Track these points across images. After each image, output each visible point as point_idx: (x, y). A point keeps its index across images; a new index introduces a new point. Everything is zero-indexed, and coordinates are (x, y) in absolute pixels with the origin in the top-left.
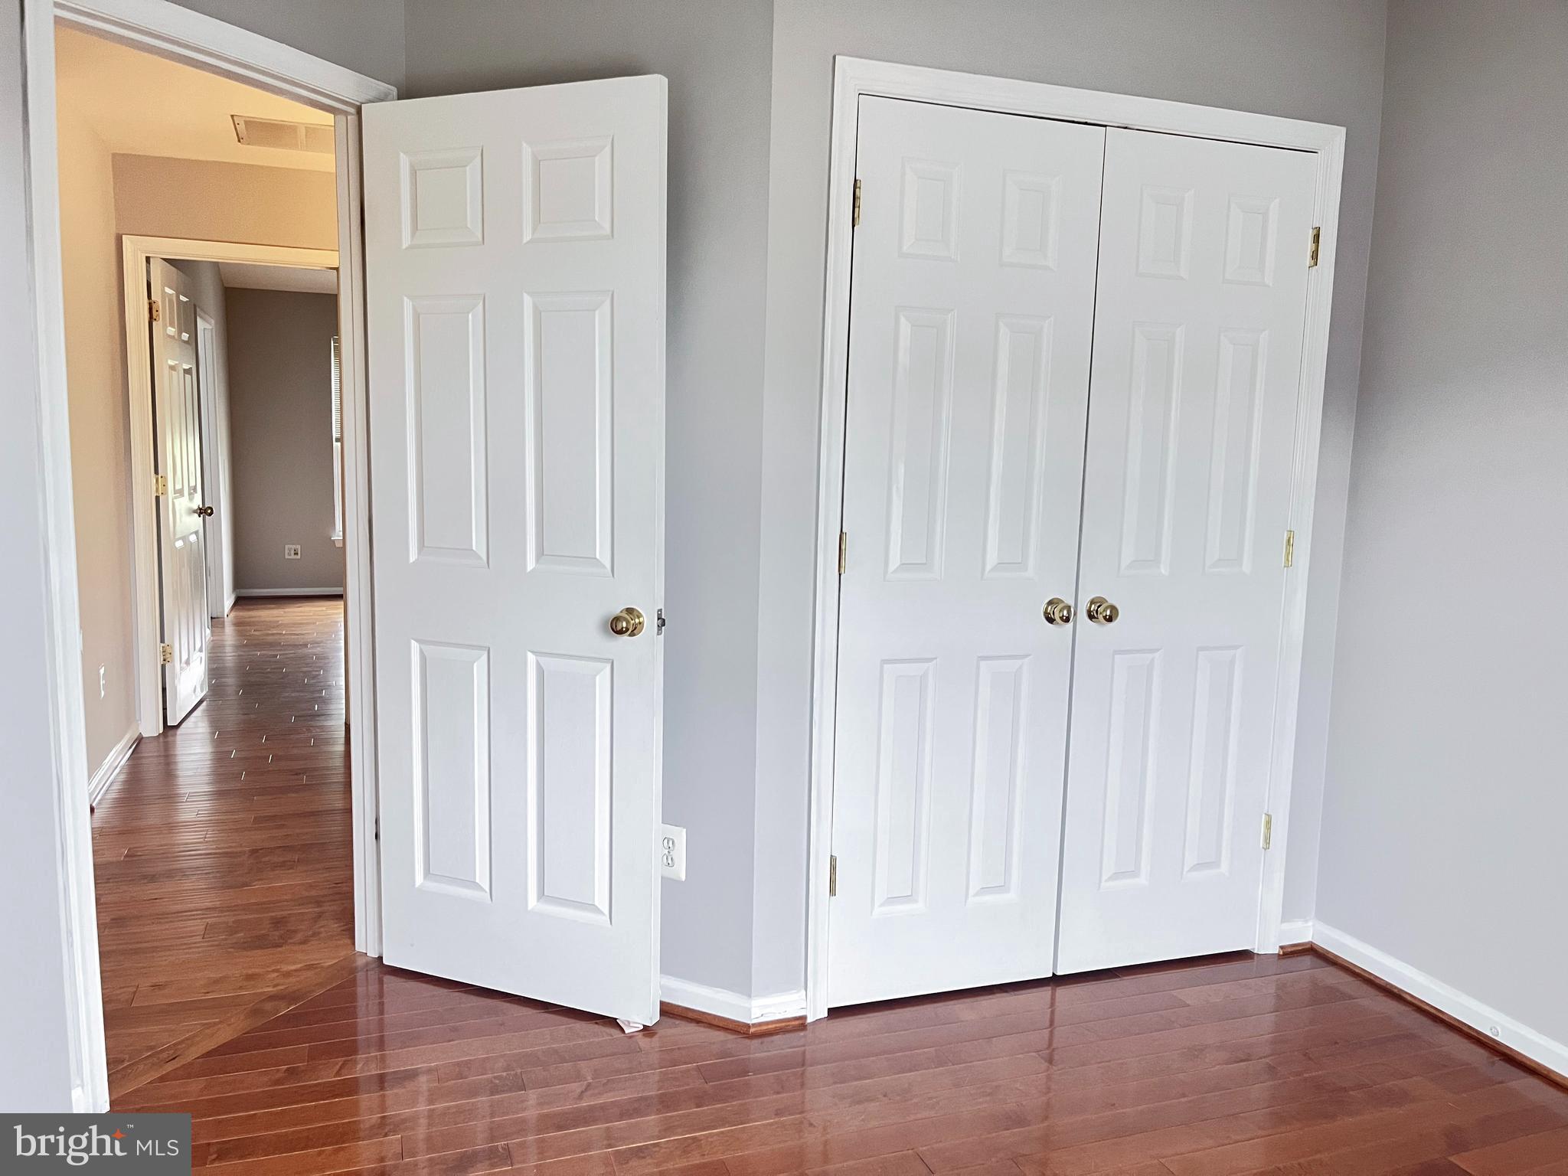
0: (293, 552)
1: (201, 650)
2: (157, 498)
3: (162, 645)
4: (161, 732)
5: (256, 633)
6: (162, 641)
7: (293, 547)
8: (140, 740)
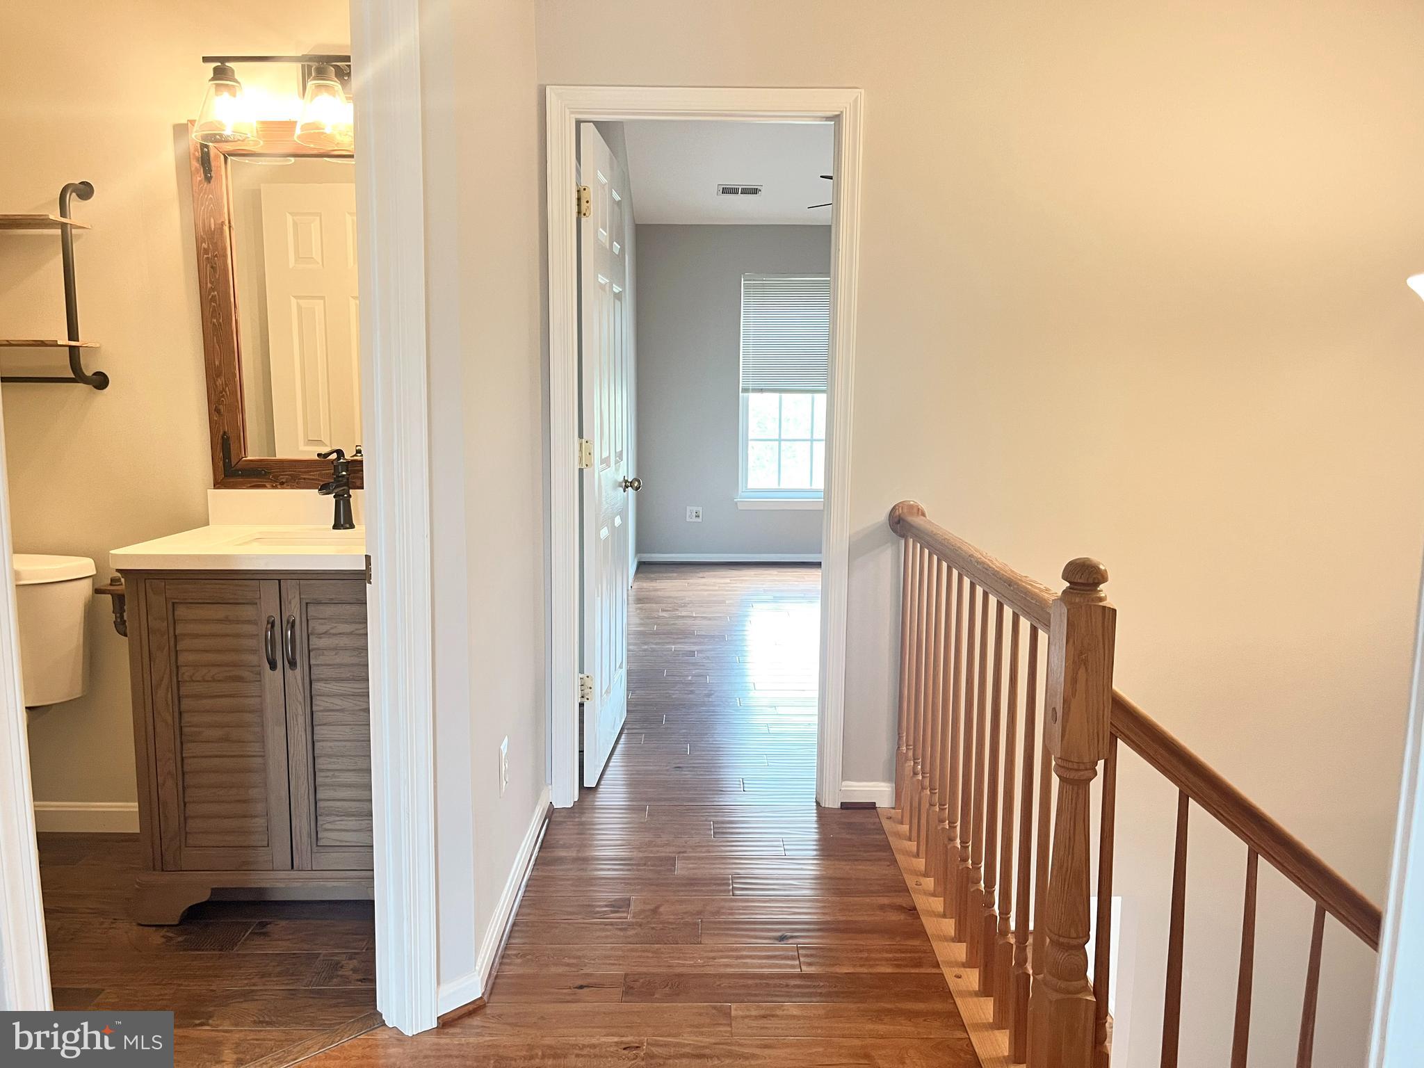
0: (694, 514)
1: (621, 667)
2: (581, 471)
3: (581, 676)
4: (576, 800)
5: (665, 614)
6: (581, 671)
7: (695, 509)
8: (551, 813)
